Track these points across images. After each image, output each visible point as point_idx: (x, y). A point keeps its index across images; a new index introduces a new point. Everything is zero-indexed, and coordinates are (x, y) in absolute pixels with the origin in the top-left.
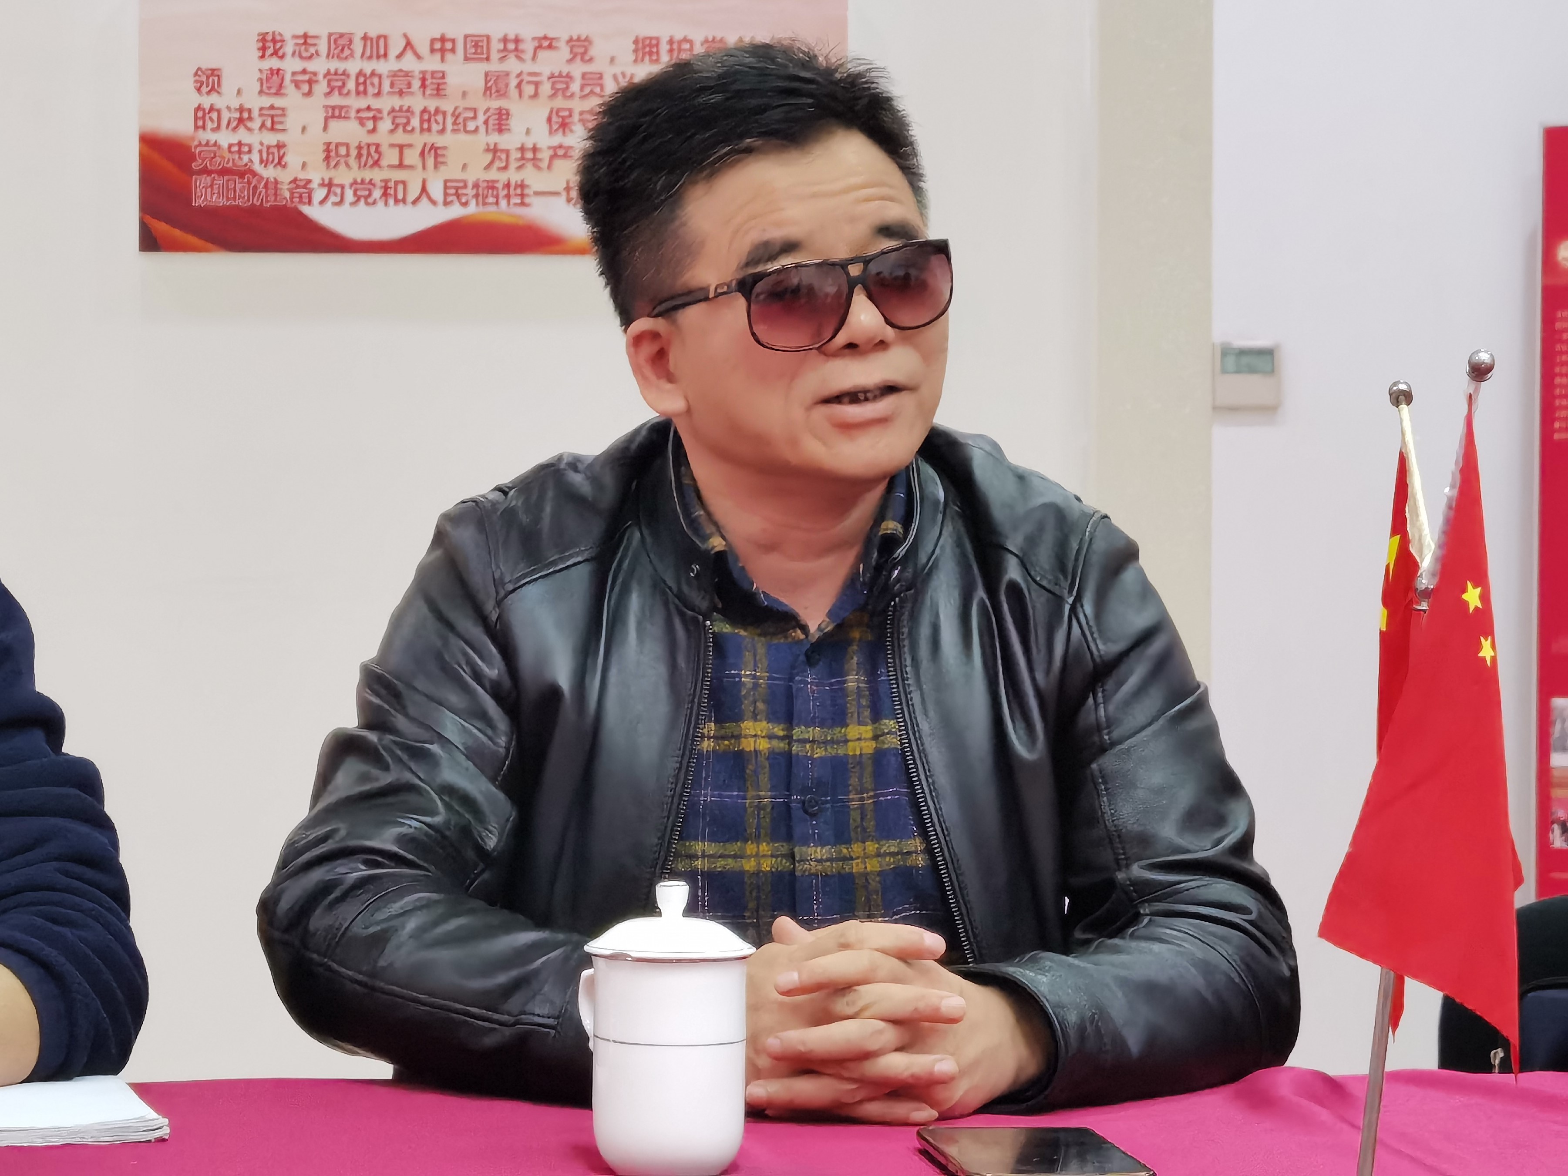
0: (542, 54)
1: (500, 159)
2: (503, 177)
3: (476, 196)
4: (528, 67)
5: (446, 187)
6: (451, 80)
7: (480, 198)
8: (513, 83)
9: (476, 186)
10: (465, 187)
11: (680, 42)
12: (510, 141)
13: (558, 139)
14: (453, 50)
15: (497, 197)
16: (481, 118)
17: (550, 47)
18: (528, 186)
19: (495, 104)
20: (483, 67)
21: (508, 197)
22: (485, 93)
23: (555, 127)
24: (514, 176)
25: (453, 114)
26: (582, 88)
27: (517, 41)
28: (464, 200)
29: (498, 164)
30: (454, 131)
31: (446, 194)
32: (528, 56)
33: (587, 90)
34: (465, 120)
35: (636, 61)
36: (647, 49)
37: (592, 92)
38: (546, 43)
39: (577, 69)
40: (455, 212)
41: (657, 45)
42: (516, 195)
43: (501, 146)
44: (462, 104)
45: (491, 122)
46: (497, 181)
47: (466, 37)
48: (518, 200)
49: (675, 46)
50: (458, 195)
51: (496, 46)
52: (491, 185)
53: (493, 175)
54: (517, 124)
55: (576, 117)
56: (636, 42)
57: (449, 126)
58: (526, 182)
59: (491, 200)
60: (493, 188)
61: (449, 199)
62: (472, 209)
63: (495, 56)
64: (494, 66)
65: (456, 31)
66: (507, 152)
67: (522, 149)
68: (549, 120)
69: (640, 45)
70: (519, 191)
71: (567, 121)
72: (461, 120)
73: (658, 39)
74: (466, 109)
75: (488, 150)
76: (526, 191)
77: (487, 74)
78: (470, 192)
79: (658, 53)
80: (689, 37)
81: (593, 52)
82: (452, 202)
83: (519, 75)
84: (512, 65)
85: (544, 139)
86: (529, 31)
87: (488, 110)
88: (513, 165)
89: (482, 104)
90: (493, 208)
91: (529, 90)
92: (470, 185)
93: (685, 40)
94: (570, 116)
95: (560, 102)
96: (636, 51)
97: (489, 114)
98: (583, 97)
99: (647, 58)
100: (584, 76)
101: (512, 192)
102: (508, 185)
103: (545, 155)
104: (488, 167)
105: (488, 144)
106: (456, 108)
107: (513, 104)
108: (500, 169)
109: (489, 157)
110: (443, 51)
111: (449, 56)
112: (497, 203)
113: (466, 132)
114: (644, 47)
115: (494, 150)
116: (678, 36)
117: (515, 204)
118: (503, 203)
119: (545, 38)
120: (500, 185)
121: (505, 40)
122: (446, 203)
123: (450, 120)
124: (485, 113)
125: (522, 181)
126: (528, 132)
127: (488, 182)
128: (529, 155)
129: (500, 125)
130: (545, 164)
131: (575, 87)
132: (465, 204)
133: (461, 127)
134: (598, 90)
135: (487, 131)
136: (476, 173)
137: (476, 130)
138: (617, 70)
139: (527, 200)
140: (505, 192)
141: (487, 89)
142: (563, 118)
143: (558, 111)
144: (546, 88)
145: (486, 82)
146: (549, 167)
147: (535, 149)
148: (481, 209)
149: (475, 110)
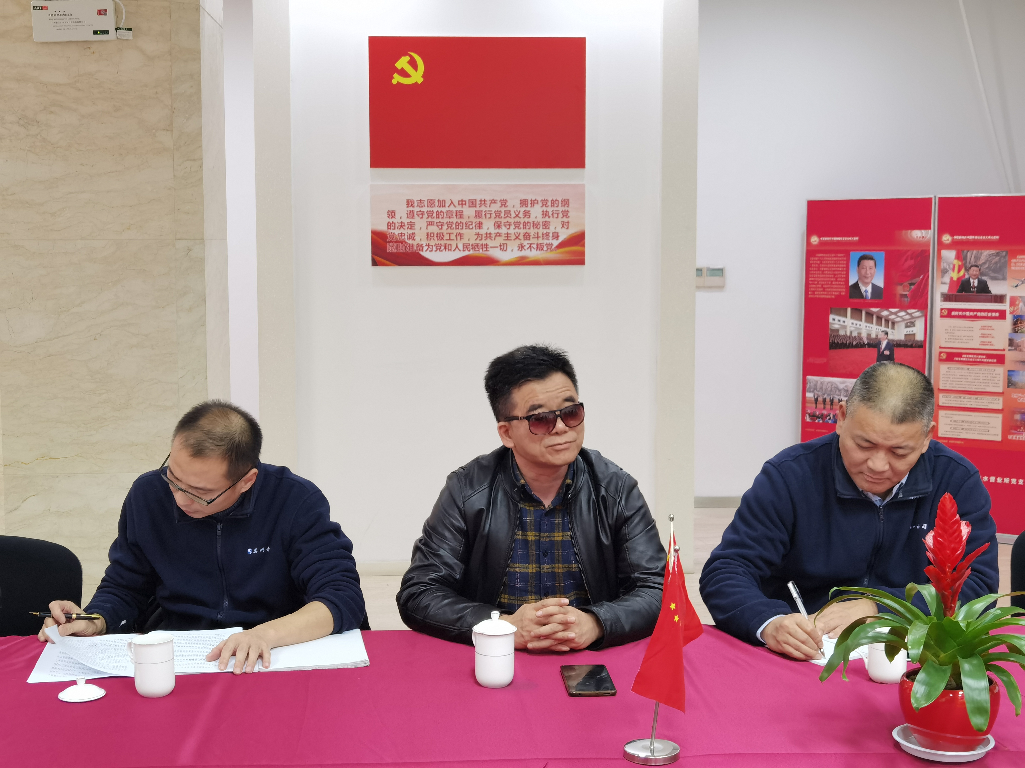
0: (492, 205)
1: (480, 237)
2: (480, 242)
3: (473, 248)
4: (488, 209)
5: (463, 246)
6: (464, 213)
7: (474, 249)
8: (484, 214)
9: (472, 245)
10: (469, 245)
11: (534, 201)
12: (483, 231)
13: (497, 231)
14: (465, 204)
15: (479, 248)
16: (474, 225)
17: (495, 203)
18: (488, 245)
19: (478, 220)
20: (474, 209)
21: (482, 248)
22: (475, 217)
23: (496, 227)
24: (484, 242)
25: (465, 224)
26: (504, 215)
27: (485, 201)
28: (469, 249)
29: (479, 238)
30: (466, 229)
31: (463, 248)
32: (488, 205)
33: (506, 215)
34: (469, 225)
35: (521, 207)
36: (524, 203)
37: (507, 216)
38: (493, 202)
39: (503, 209)
40: (466, 253)
41: (527, 202)
42: (485, 248)
43: (480, 233)
44: (468, 221)
45: (477, 226)
46: (479, 244)
47: (469, 200)
48: (485, 249)
49: (533, 202)
50: (467, 248)
51: (478, 203)
52: (477, 245)
53: (478, 242)
54: (485, 226)
55: (503, 224)
56: (521, 201)
57: (464, 227)
58: (488, 244)
59: (477, 249)
60: (478, 246)
61: (464, 249)
62: (471, 252)
63: (478, 206)
64: (478, 209)
65: (466, 199)
66: (482, 235)
67: (486, 234)
68: (495, 225)
69: (522, 202)
70: (485, 247)
71: (500, 225)
72: (468, 225)
73: (527, 200)
74: (469, 222)
75: (476, 234)
76: (488, 247)
77: (475, 211)
78: (471, 247)
79: (527, 204)
80: (537, 199)
81: (507, 204)
82: (465, 250)
83: (486, 211)
84: (483, 208)
85: (493, 231)
86: (488, 198)
87: (476, 222)
88: (484, 239)
89: (474, 220)
90: (478, 252)
91: (488, 216)
92: (471, 245)
93: (536, 200)
94: (501, 223)
95: (498, 219)
96: (521, 203)
97: (476, 223)
98: (505, 218)
99: (524, 205)
100: (505, 211)
101: (483, 247)
102: (482, 245)
103: (493, 236)
104: (476, 239)
105: (476, 233)
106: (466, 222)
107: (483, 220)
108: (479, 240)
109: (477, 236)
110: (462, 204)
111: (464, 206)
112: (479, 250)
113: (469, 228)
114: (523, 202)
115: (478, 234)
116: (534, 199)
117: (485, 251)
118: (481, 250)
119: (493, 200)
120: (480, 245)
121: (481, 201)
122: (463, 251)
123: (464, 225)
124: (475, 223)
125: (487, 243)
126: (488, 228)
127: (476, 244)
128: (488, 236)
129: (480, 226)
130: (493, 239)
131: (502, 215)
132: (469, 251)
133: (468, 227)
134: (509, 216)
135: (476, 229)
136: (472, 242)
137: (473, 228)
138: (515, 209)
139: (488, 249)
140: (481, 247)
141: (476, 216)
142: (499, 224)
143: (497, 222)
144: (493, 215)
145: (475, 213)
146: (495, 239)
147: (490, 234)
148: (474, 252)
149: (472, 222)
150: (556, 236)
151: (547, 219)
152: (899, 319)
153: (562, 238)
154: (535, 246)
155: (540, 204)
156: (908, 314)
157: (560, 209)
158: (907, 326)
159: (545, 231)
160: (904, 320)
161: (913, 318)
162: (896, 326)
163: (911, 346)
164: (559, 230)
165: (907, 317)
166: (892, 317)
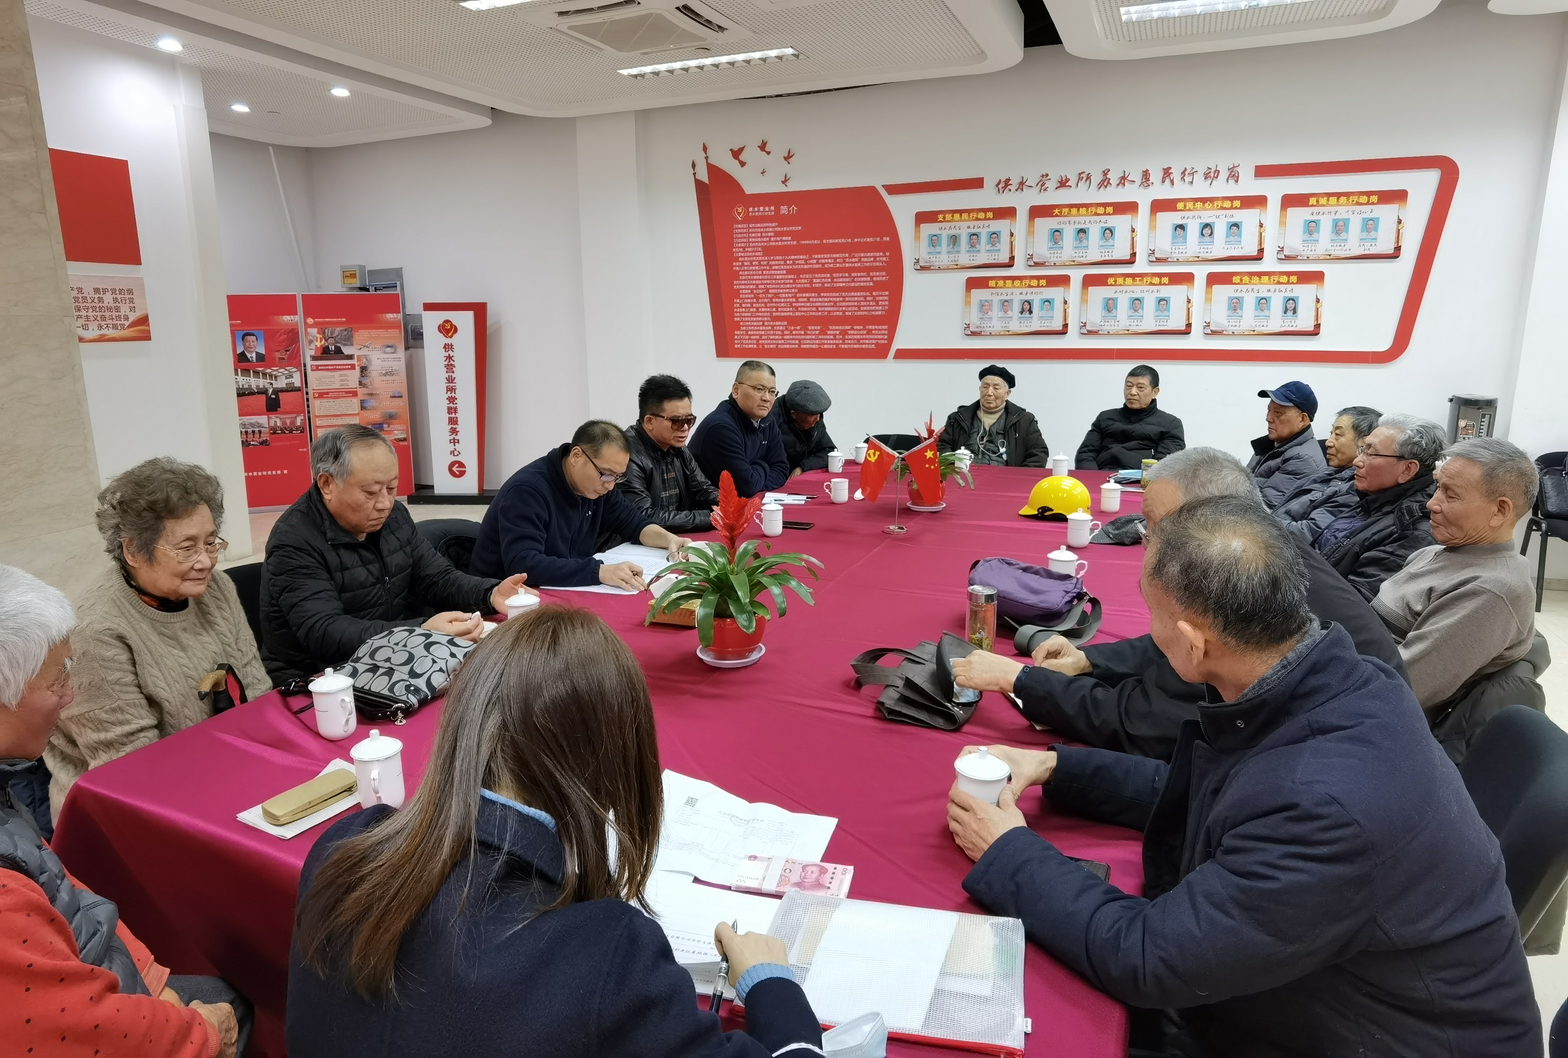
13: (78, 313)
26: (82, 300)
33: (84, 301)
35: (94, 294)
36: (97, 291)
39: (80, 296)
41: (99, 290)
49: (104, 290)
55: (82, 308)
56: (95, 289)
73: (99, 288)
79: (99, 292)
81: (84, 291)
93: (106, 288)
96: (93, 291)
98: (83, 303)
99: (97, 293)
100: (82, 297)
116: (104, 288)
134: (86, 301)
138: (90, 296)
150: (127, 318)
151: (117, 304)
152: (280, 374)
153: (131, 320)
154: (111, 326)
155: (110, 292)
156: (286, 370)
157: (128, 296)
158: (286, 378)
159: (117, 314)
160: (284, 374)
161: (291, 372)
162: (278, 378)
163: (292, 391)
164: (128, 313)
165: (287, 372)
166: (274, 373)
